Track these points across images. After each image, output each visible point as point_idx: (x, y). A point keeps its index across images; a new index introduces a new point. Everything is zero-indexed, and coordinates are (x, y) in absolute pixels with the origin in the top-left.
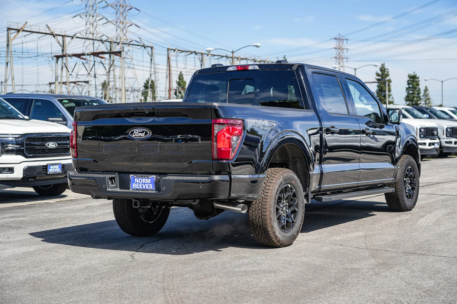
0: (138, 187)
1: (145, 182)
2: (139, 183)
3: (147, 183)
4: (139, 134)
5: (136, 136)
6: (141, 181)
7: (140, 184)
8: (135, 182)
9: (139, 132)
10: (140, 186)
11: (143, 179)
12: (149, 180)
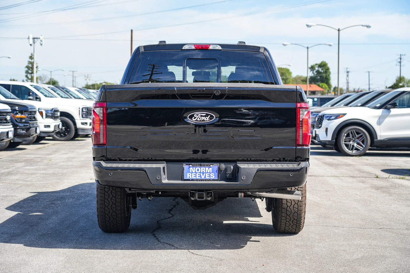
0: (195, 177)
1: (204, 172)
2: (196, 172)
3: (206, 172)
4: (201, 118)
5: (196, 120)
6: (198, 170)
7: (197, 174)
8: (191, 172)
9: (201, 116)
10: (197, 176)
11: (202, 168)
12: (211, 169)
